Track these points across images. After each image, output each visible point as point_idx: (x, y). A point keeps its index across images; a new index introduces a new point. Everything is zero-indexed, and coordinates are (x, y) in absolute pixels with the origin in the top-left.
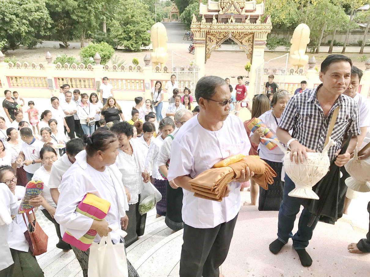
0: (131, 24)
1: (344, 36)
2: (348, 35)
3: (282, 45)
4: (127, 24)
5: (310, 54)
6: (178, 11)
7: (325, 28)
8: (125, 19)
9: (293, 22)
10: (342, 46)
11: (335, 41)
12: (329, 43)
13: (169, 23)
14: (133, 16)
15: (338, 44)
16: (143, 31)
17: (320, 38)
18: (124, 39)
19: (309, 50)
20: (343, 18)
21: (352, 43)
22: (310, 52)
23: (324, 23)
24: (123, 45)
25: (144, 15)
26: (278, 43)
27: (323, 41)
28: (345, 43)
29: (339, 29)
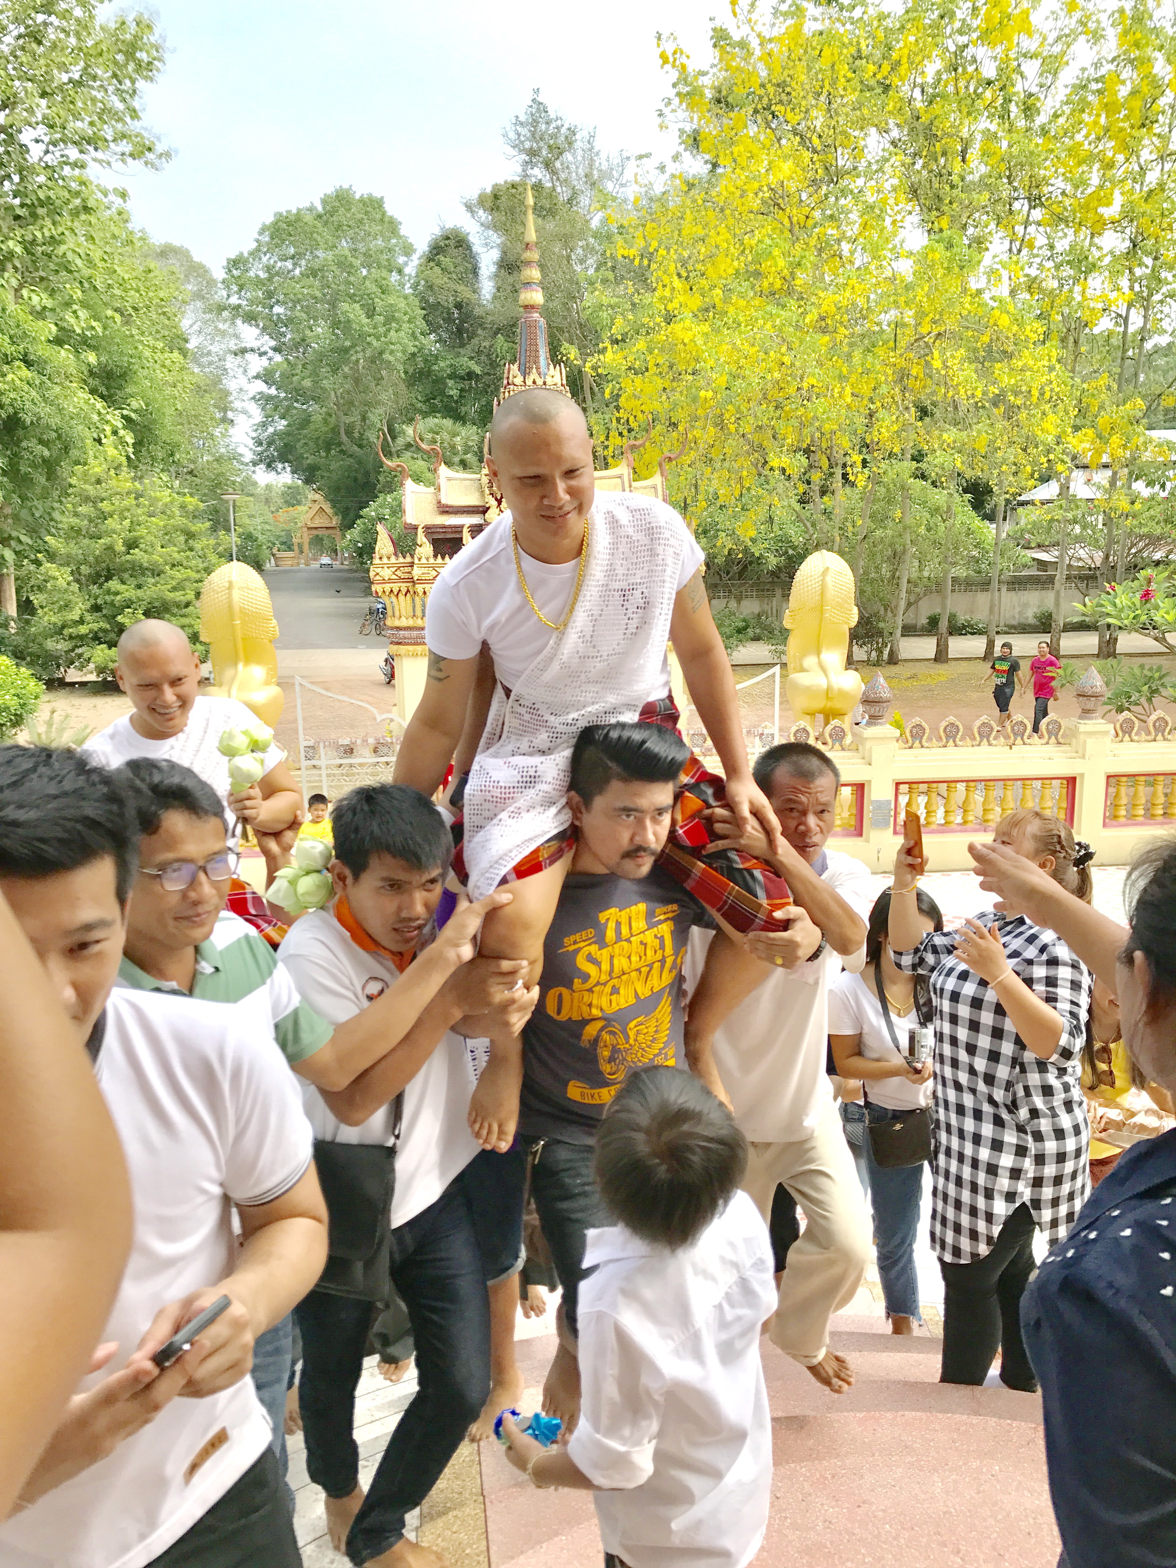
0: (126, 576)
1: (982, 599)
2: (997, 593)
3: (756, 639)
4: (108, 578)
5: (868, 670)
6: (335, 521)
7: (910, 570)
8: (96, 558)
9: (791, 552)
10: (980, 633)
11: (952, 618)
12: (932, 627)
13: (299, 571)
14: (131, 545)
15: (964, 627)
16: (178, 605)
17: (896, 607)
18: (97, 638)
19: (860, 654)
20: (969, 532)
21: (1015, 623)
22: (868, 662)
23: (904, 552)
24: (92, 666)
25: (182, 539)
26: (739, 631)
27: (910, 619)
28: (990, 621)
29: (961, 572)
